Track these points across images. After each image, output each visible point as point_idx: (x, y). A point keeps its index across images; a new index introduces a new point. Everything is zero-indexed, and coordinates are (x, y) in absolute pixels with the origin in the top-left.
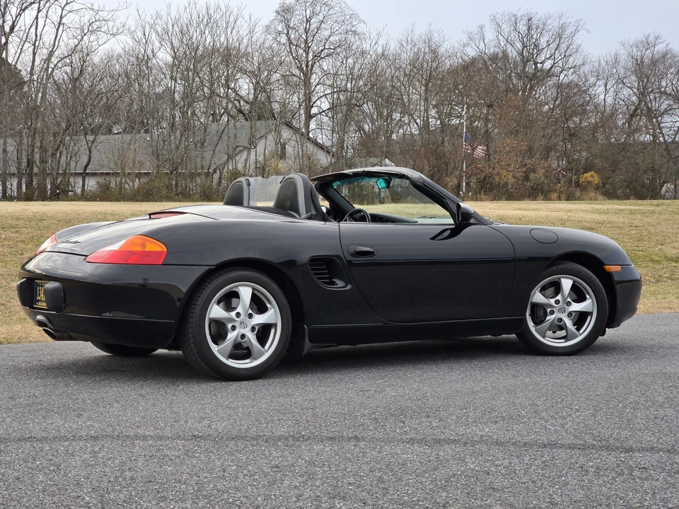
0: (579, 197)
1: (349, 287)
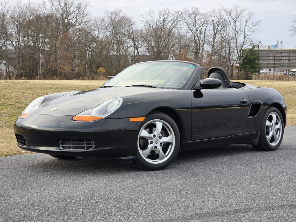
0: (97, 78)
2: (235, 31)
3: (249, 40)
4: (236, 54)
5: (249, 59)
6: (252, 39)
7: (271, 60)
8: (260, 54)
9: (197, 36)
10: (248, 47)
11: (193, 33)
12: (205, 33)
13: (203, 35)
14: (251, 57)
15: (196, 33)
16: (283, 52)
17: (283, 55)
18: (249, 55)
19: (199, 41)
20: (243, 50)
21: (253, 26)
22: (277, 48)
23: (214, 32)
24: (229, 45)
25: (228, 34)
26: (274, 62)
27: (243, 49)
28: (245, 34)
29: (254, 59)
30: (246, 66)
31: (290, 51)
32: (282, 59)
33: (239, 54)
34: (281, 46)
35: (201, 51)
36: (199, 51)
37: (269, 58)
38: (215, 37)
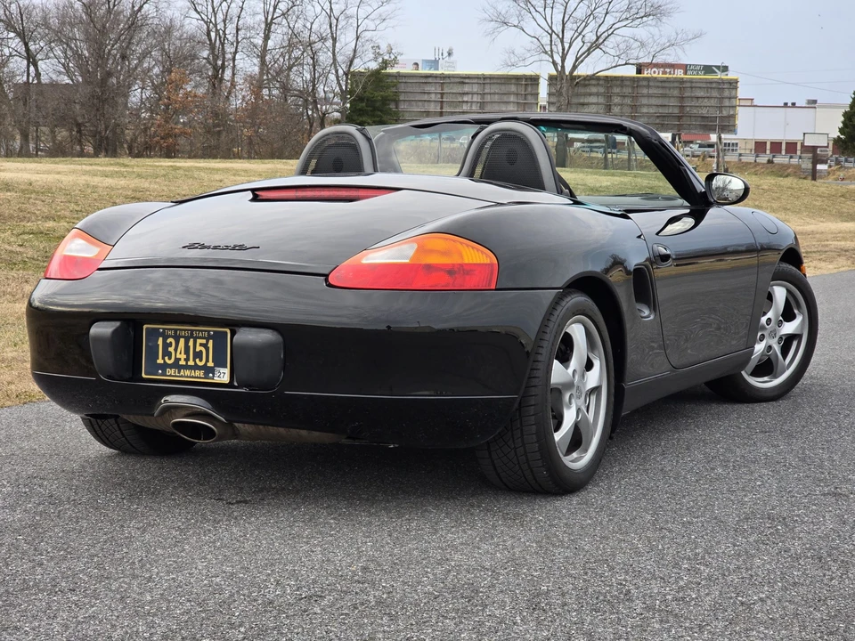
1: (652, 317)
2: (330, 17)
3: (372, 45)
4: (334, 84)
5: (371, 101)
6: (379, 41)
7: (432, 103)
8: (402, 85)
9: (217, 31)
10: (366, 64)
11: (203, 19)
12: (238, 21)
13: (234, 25)
14: (376, 94)
15: (213, 20)
16: (467, 81)
17: (467, 88)
18: (369, 88)
19: (223, 44)
20: (354, 74)
21: (380, 3)
22: (438, 70)
23: (266, 19)
24: (313, 58)
25: (308, 25)
26: (442, 108)
27: (352, 70)
28: (358, 26)
29: (385, 100)
30: (361, 119)
31: (484, 77)
32: (463, 102)
33: (343, 83)
34: (447, 65)
35: (228, 74)
36: (223, 72)
37: (426, 97)
38: (269, 31)
